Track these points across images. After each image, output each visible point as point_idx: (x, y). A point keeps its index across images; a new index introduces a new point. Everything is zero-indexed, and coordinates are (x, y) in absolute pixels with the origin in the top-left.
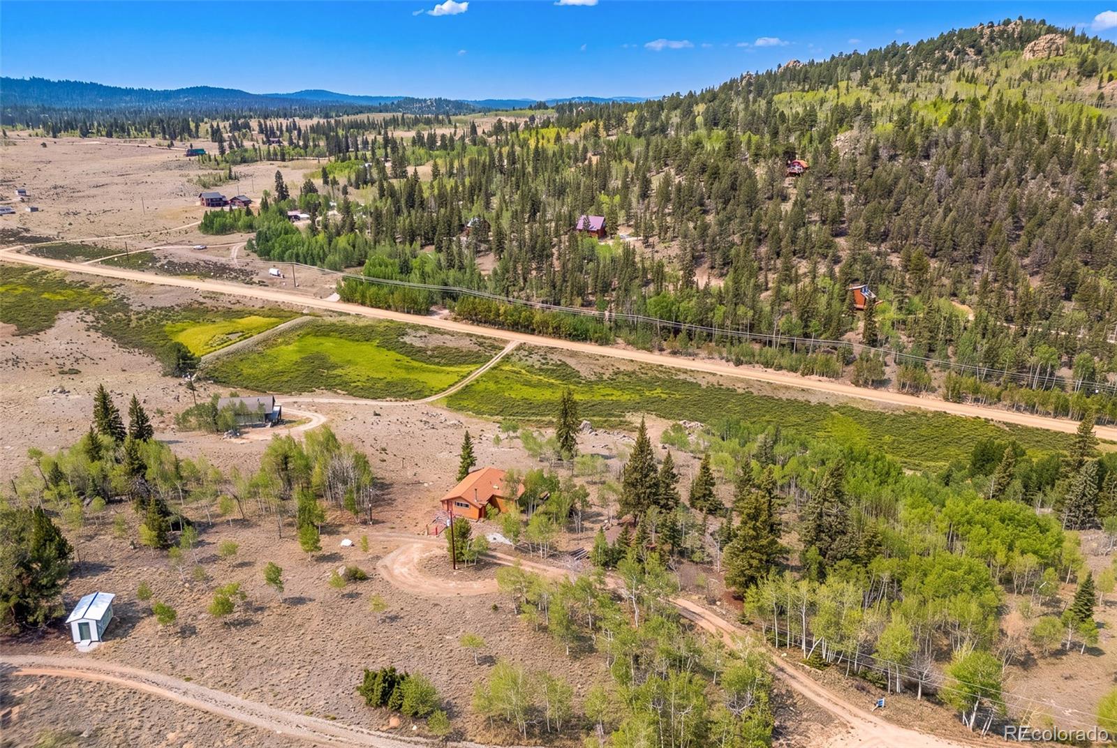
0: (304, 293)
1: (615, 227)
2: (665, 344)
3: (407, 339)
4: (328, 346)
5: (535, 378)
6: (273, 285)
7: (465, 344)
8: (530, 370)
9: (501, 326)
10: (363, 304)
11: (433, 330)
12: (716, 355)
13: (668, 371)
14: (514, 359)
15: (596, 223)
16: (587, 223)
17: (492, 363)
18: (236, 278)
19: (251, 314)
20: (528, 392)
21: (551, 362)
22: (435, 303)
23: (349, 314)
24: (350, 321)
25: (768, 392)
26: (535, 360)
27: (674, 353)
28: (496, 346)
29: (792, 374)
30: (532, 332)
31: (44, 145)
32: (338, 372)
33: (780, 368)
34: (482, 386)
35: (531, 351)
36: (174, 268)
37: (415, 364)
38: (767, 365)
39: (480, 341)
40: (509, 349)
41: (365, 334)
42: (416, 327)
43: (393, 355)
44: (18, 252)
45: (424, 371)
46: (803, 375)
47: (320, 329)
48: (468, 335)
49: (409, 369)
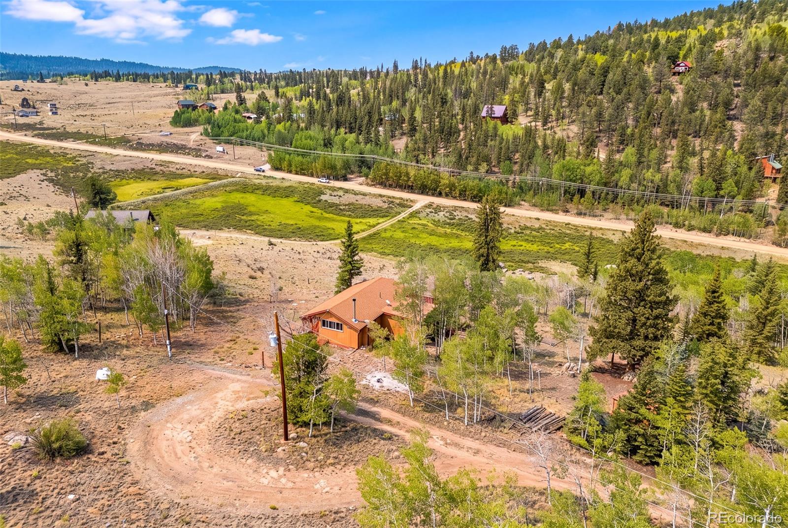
0: (243, 164)
1: (515, 115)
2: (569, 206)
3: (323, 197)
4: (250, 199)
5: (441, 230)
6: (218, 158)
7: (377, 203)
8: (437, 223)
9: (411, 189)
10: (290, 172)
11: (347, 191)
12: (623, 217)
13: (576, 228)
14: (421, 215)
15: (499, 110)
16: (491, 111)
17: (400, 217)
18: (189, 154)
19: (191, 176)
20: (434, 241)
21: (457, 218)
22: (352, 173)
23: (276, 178)
24: (275, 183)
25: (684, 248)
26: (441, 216)
27: (580, 214)
28: (404, 205)
29: (707, 235)
30: (440, 195)
31: (87, 85)
32: (254, 218)
33: (691, 228)
34: (388, 234)
35: (438, 209)
36: (141, 146)
37: (327, 215)
38: (677, 225)
39: (391, 201)
40: (417, 207)
41: (287, 192)
42: (334, 189)
43: (308, 208)
44: (26, 135)
45: (334, 220)
46: (717, 235)
47: (245, 187)
48: (381, 196)
49: (319, 219)
